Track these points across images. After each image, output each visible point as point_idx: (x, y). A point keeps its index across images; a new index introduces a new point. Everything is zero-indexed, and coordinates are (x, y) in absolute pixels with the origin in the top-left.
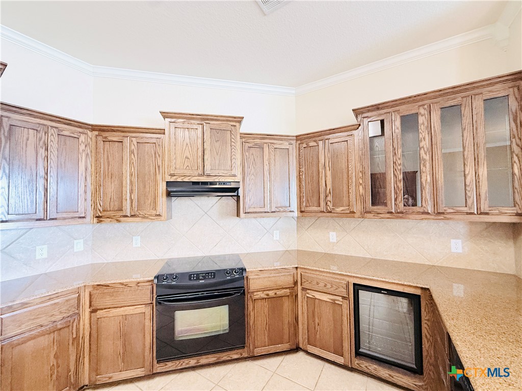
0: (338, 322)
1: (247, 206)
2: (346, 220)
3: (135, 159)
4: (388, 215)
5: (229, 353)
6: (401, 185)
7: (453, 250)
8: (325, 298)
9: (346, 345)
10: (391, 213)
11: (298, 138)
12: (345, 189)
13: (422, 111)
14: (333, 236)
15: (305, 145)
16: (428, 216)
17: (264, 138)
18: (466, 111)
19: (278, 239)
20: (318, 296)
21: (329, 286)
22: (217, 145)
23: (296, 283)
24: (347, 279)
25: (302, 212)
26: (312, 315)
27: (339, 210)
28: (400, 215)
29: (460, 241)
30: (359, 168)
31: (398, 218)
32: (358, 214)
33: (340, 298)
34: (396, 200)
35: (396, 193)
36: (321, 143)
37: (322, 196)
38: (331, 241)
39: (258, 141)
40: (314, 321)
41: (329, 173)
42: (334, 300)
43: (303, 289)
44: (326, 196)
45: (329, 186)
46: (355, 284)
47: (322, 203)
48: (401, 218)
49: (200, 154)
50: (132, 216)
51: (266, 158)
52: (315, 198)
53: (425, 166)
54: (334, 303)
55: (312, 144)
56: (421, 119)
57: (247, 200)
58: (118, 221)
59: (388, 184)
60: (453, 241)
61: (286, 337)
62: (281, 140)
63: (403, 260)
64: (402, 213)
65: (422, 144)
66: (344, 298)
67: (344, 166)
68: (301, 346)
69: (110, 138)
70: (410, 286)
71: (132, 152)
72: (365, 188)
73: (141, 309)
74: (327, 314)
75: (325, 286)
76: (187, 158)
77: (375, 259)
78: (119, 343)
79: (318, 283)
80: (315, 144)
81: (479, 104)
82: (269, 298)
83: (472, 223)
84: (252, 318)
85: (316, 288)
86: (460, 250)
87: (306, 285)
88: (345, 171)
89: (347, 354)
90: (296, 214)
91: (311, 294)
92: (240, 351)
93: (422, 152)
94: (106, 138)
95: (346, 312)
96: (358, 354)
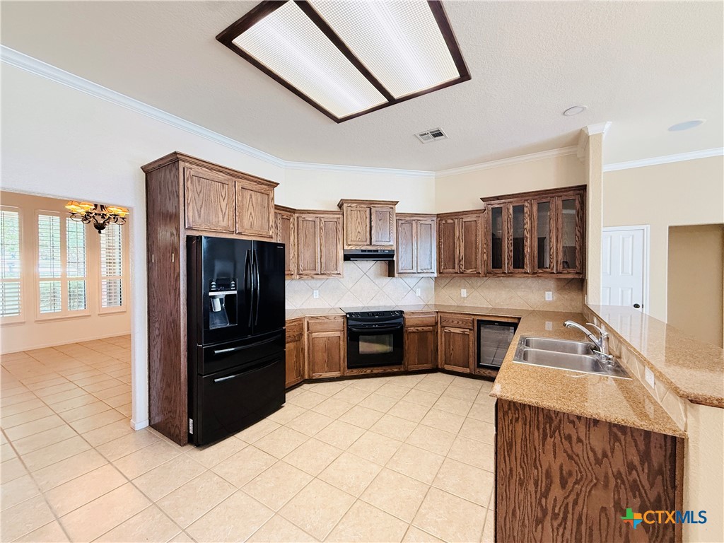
0: (466, 347)
1: (400, 268)
2: (474, 280)
3: (323, 234)
4: (503, 275)
5: (392, 367)
6: (512, 254)
7: (547, 299)
8: (458, 331)
9: (471, 360)
10: (505, 273)
11: (438, 215)
12: (474, 256)
13: (526, 204)
14: (464, 293)
15: (444, 222)
16: (527, 275)
17: (412, 217)
18: (552, 206)
19: (419, 295)
20: (453, 330)
21: (460, 323)
22: (380, 223)
23: (437, 323)
24: (473, 317)
25: (440, 273)
26: (448, 344)
27: (469, 271)
28: (510, 275)
29: (551, 293)
30: (484, 241)
31: (509, 276)
32: (482, 274)
33: (468, 330)
34: (508, 264)
35: (508, 259)
36: (456, 221)
37: (457, 262)
38: (462, 296)
39: (408, 218)
40: (449, 348)
41: (462, 244)
42: (464, 332)
43: (442, 327)
44: (460, 261)
45: (462, 254)
46: (478, 320)
47: (456, 266)
48: (511, 276)
49: (368, 229)
50: (322, 274)
51: (414, 231)
52: (451, 263)
53: (527, 241)
54: (463, 334)
55: (449, 221)
56: (526, 210)
57: (400, 263)
58: (313, 278)
59: (503, 253)
60: (547, 293)
61: (430, 360)
62: (426, 217)
63: (514, 308)
64: (511, 273)
65: (526, 226)
66: (470, 329)
67: (473, 239)
68: (440, 367)
69: (307, 219)
70: (512, 317)
71: (321, 228)
72: (487, 256)
73: (338, 334)
74: (459, 342)
75: (458, 322)
76: (359, 232)
77: (495, 309)
78: (325, 355)
79: (453, 322)
80: (451, 221)
81: (559, 202)
82: (418, 332)
83: (559, 280)
84: (407, 345)
85: (452, 325)
86: (551, 299)
87: (444, 324)
88: (474, 242)
89: (472, 366)
90: (435, 275)
91: (448, 329)
92: (398, 366)
93: (525, 232)
94: (304, 218)
95: (471, 338)
96: (479, 366)
